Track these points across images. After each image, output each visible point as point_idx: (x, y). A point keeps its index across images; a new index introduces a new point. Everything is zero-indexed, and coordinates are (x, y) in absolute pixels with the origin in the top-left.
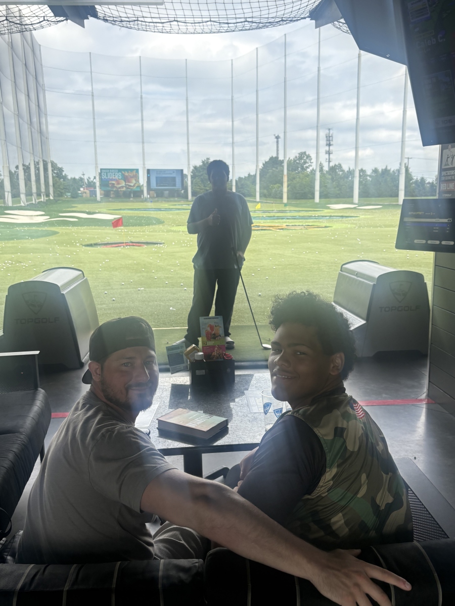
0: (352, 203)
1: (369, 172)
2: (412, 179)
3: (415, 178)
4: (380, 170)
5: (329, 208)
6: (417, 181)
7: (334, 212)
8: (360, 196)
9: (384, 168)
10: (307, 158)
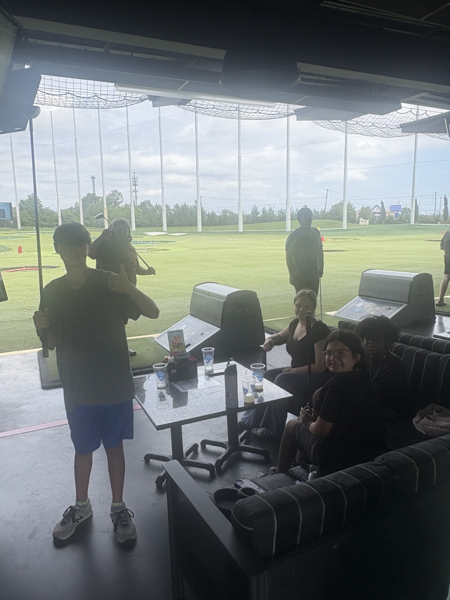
0: (163, 231)
1: (172, 207)
2: (205, 213)
3: (207, 212)
4: (180, 206)
5: (146, 235)
6: (209, 214)
7: (150, 238)
8: (168, 226)
9: (183, 204)
10: (119, 195)
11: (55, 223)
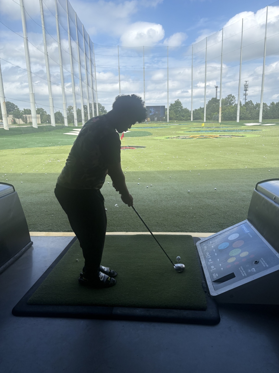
0: (258, 122)
1: (269, 105)
4: (275, 103)
5: (245, 125)
7: (247, 128)
8: (263, 118)
10: (233, 98)
11: (189, 118)
